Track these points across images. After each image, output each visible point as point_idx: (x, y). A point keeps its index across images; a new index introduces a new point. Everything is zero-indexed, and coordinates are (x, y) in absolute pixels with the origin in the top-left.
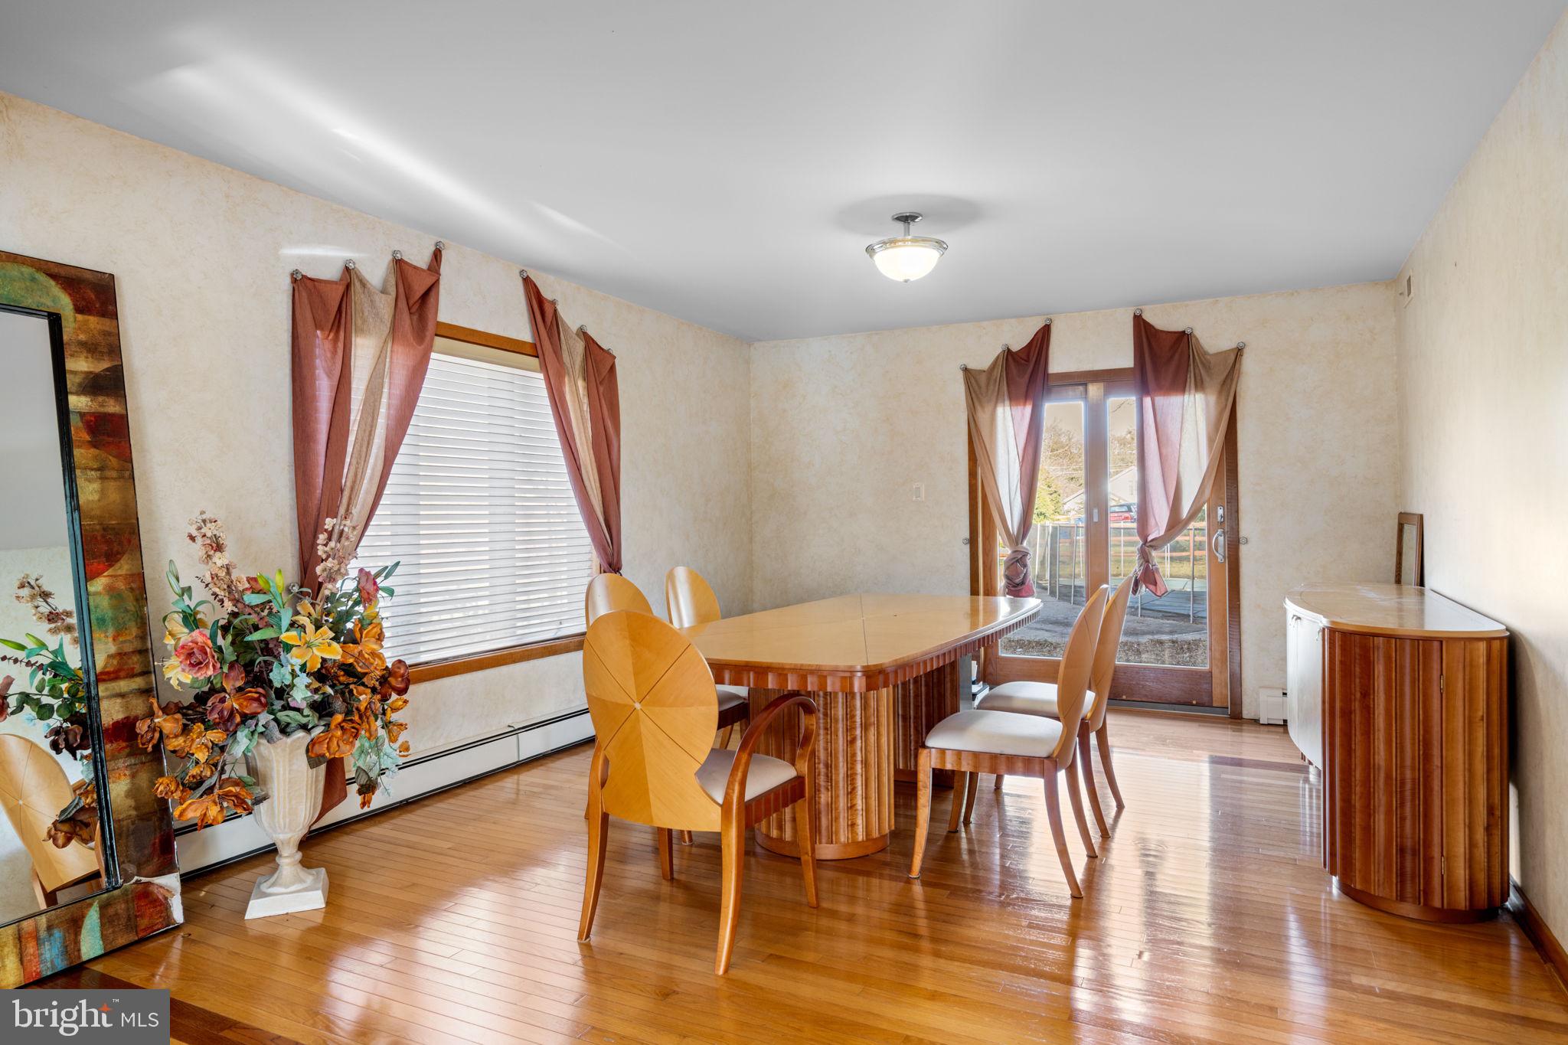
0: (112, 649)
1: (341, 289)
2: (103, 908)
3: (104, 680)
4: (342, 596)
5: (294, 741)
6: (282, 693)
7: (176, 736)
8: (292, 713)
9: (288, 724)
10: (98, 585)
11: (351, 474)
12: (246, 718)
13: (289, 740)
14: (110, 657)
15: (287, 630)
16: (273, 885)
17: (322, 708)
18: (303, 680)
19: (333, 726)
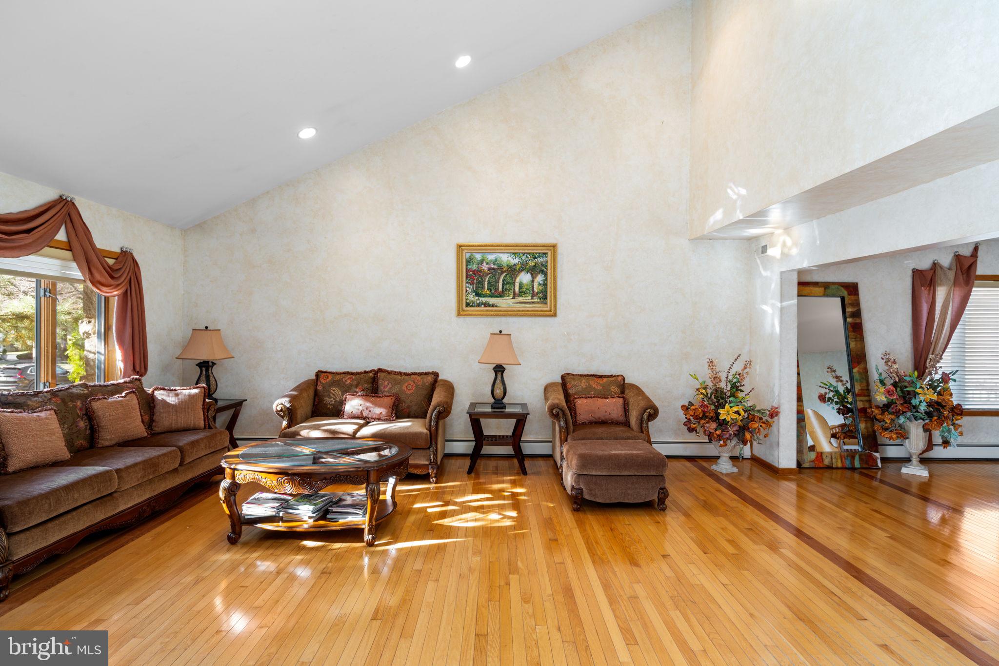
0: (860, 388)
1: (932, 272)
2: (860, 456)
3: (858, 396)
4: (935, 380)
5: (919, 423)
6: (915, 407)
7: (879, 415)
8: (918, 413)
9: (917, 417)
10: (855, 370)
11: (936, 337)
12: (904, 412)
13: (917, 422)
14: (859, 390)
15: (919, 389)
16: (910, 465)
17: (929, 414)
18: (924, 404)
19: (933, 420)
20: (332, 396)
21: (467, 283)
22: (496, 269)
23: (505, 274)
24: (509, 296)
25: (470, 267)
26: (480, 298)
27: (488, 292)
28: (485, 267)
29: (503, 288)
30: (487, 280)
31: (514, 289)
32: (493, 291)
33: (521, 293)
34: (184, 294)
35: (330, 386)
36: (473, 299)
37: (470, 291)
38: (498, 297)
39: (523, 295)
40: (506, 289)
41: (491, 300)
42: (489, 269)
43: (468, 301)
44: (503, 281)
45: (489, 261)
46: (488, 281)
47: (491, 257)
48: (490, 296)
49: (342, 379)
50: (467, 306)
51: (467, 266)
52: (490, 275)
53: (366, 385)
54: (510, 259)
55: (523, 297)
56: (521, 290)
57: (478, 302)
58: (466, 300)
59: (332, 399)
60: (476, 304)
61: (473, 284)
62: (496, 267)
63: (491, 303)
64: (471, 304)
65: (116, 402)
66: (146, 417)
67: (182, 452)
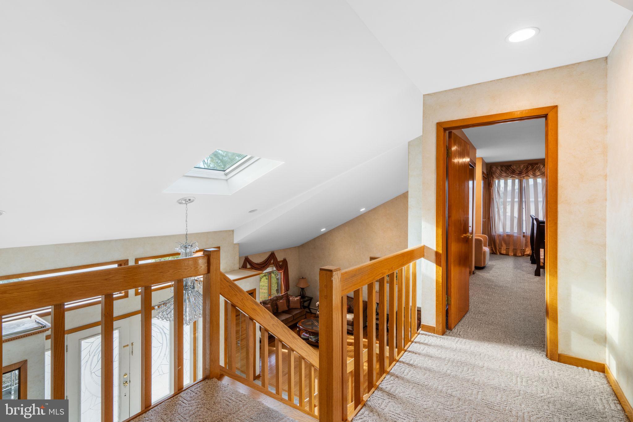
65: (282, 302)
66: (288, 305)
67: (293, 316)
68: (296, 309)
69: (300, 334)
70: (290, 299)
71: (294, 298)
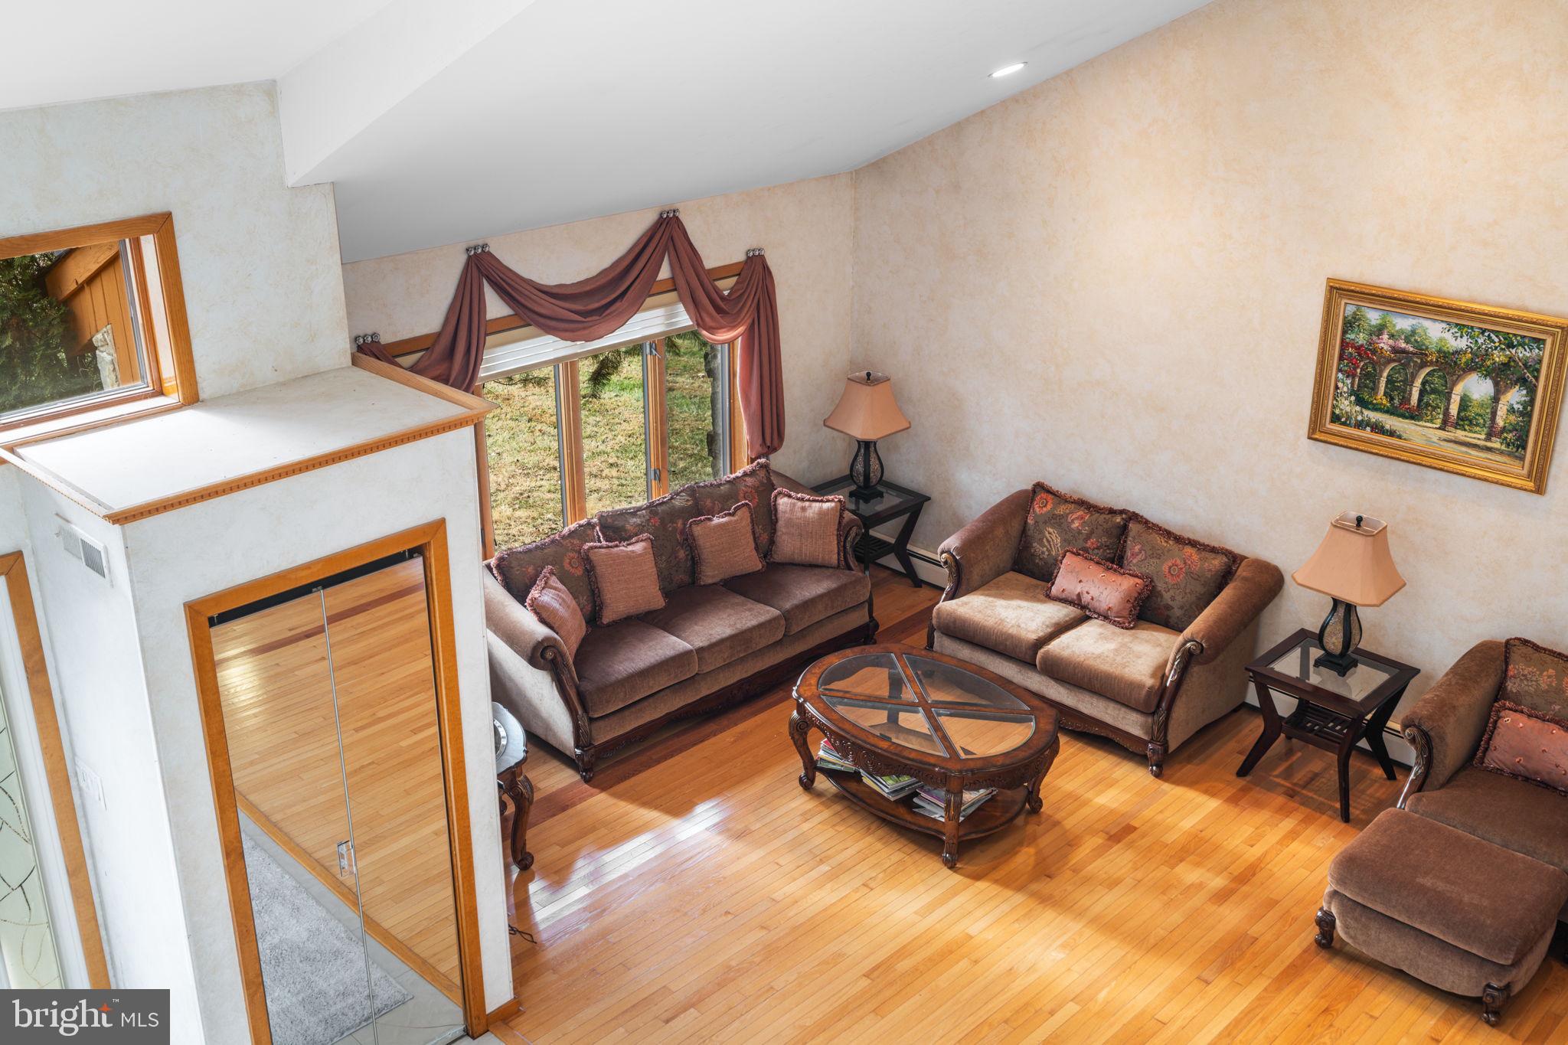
20: (1046, 544)
21: (1340, 370)
22: (1412, 353)
23: (1432, 368)
24: (1431, 421)
25: (1351, 336)
26: (1364, 410)
27: (1384, 402)
28: (1385, 343)
29: (1420, 400)
30: (1385, 374)
31: (1447, 409)
32: (1396, 402)
33: (1462, 420)
34: (853, 287)
35: (1045, 522)
36: (1348, 409)
37: (1345, 389)
38: (1407, 418)
39: (1467, 427)
40: (1428, 405)
41: (1390, 422)
42: (1395, 350)
43: (1337, 412)
44: (1423, 384)
45: (1397, 331)
46: (1388, 376)
47: (1403, 323)
48: (1387, 412)
49: (1069, 514)
50: (1332, 421)
51: (1344, 332)
52: (1393, 365)
53: (1104, 539)
54: (1448, 336)
55: (1465, 430)
56: (1462, 414)
57: (1360, 418)
58: (1334, 407)
59: (1045, 549)
60: (1353, 421)
61: (1354, 376)
62: (1411, 349)
63: (1387, 427)
64: (1343, 420)
65: (720, 526)
66: (764, 537)
67: (787, 616)
68: (811, 567)
69: (805, 743)
70: (781, 508)
71: (802, 500)
